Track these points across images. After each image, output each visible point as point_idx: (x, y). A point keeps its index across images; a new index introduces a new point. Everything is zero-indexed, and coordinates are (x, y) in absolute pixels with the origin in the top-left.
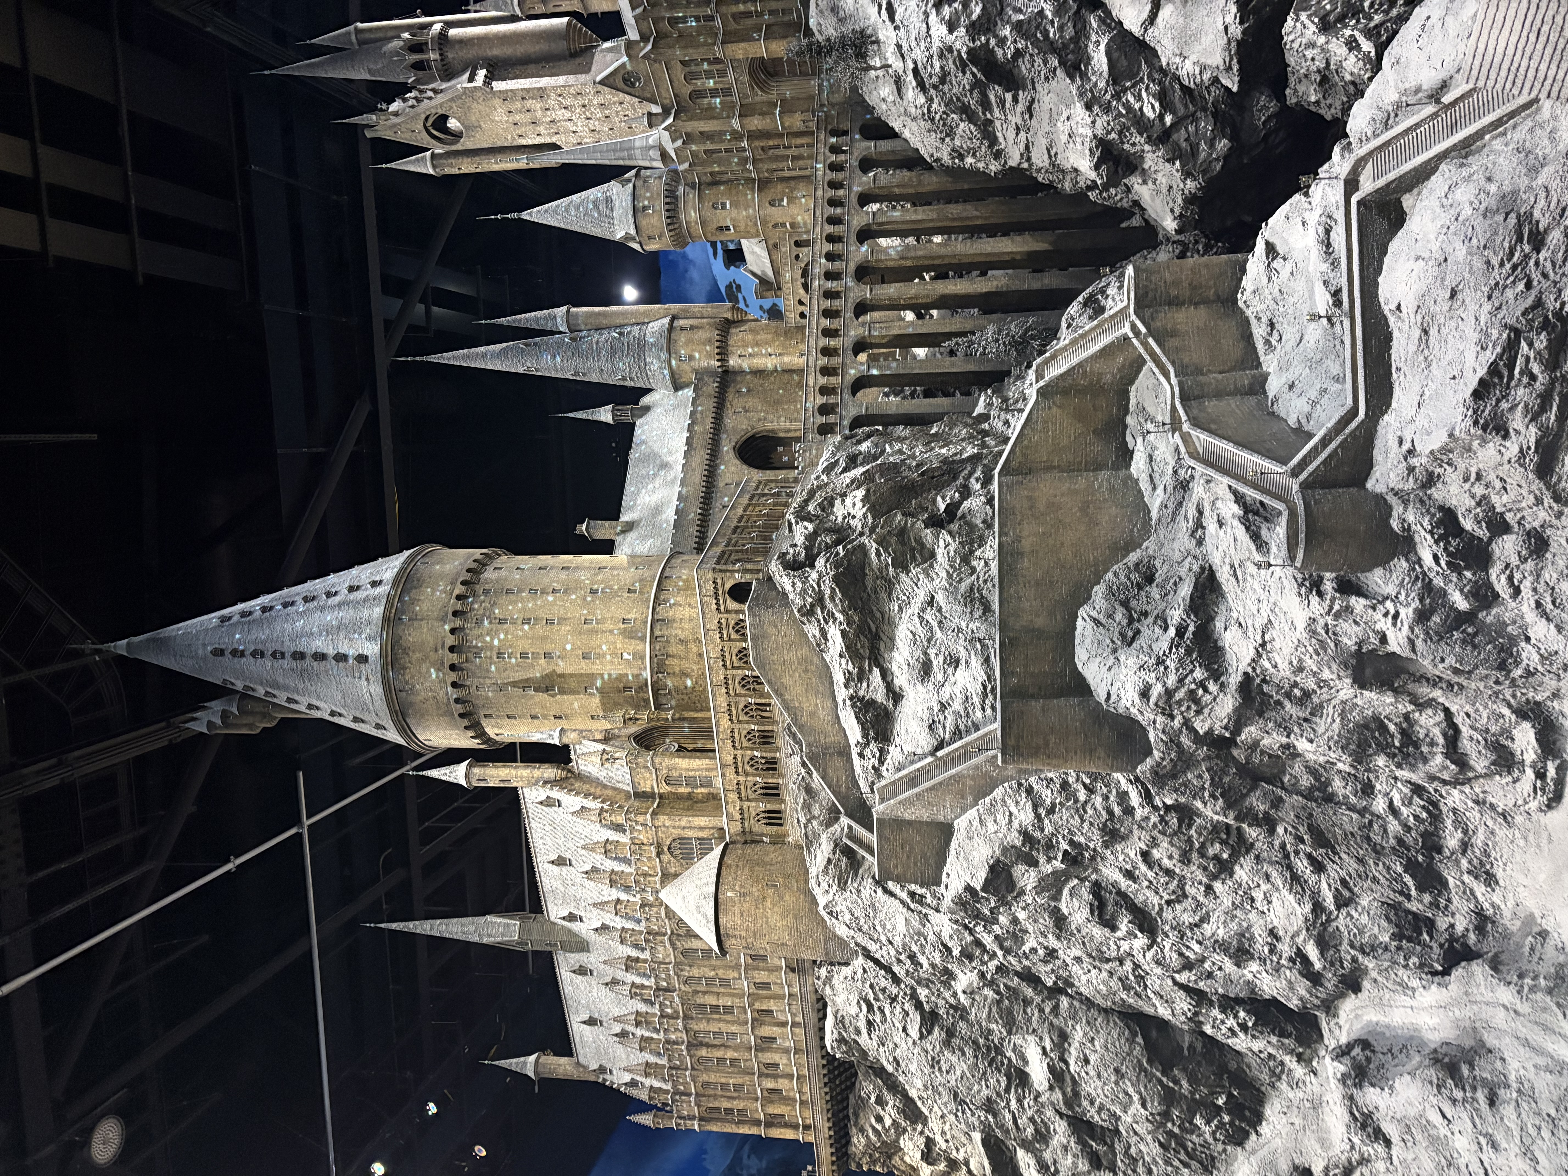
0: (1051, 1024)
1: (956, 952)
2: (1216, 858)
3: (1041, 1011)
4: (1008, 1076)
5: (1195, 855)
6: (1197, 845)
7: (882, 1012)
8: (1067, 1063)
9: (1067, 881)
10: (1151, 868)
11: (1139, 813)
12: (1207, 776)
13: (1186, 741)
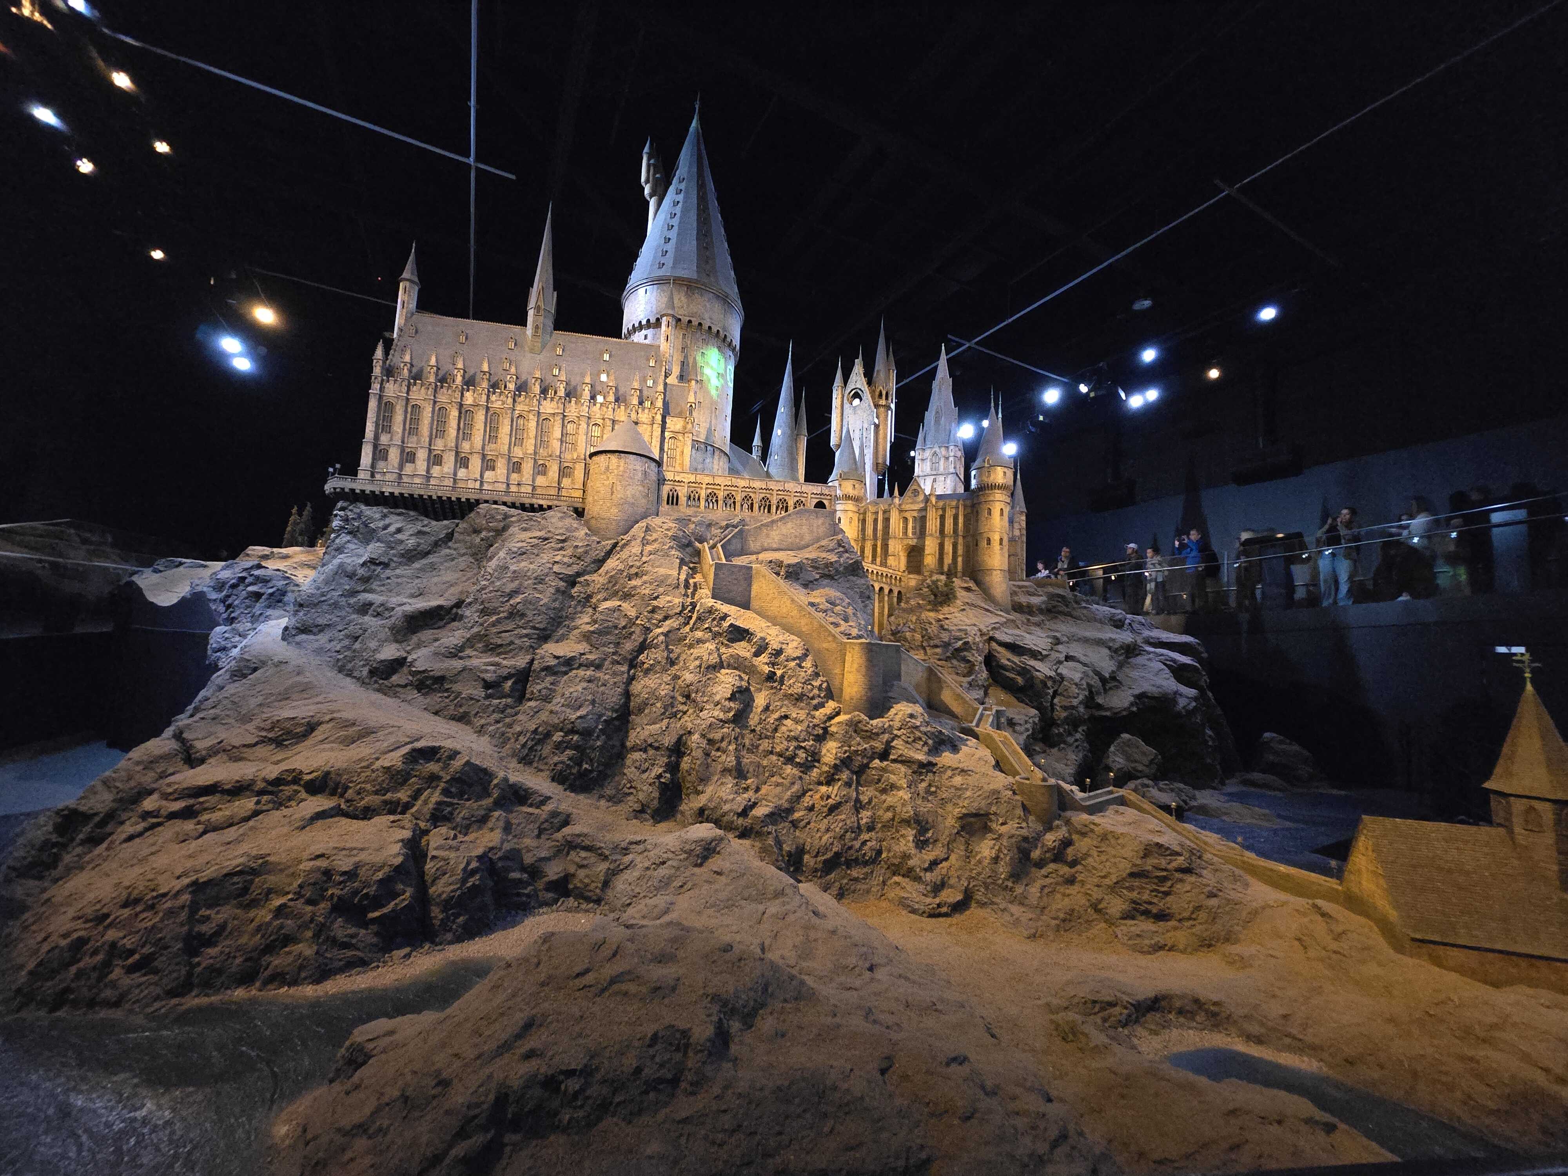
0: (605, 659)
1: (655, 603)
2: (796, 755)
3: (614, 654)
4: (544, 629)
5: (794, 744)
6: (803, 744)
7: (561, 549)
8: (578, 669)
9: (746, 673)
10: (776, 720)
11: (817, 713)
12: (860, 748)
13: (886, 736)
